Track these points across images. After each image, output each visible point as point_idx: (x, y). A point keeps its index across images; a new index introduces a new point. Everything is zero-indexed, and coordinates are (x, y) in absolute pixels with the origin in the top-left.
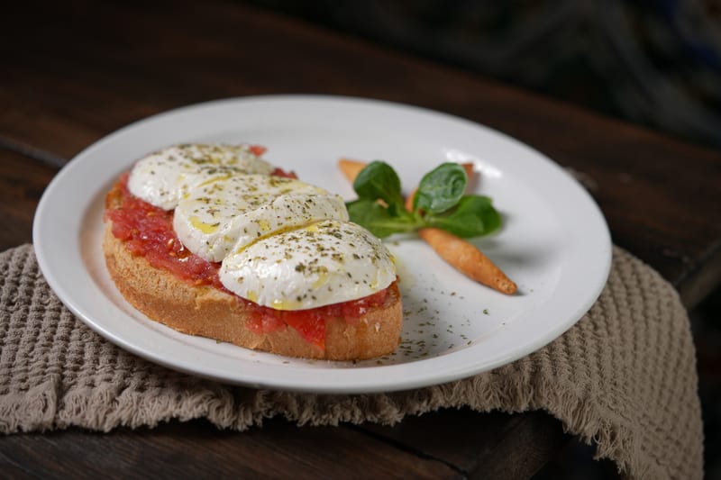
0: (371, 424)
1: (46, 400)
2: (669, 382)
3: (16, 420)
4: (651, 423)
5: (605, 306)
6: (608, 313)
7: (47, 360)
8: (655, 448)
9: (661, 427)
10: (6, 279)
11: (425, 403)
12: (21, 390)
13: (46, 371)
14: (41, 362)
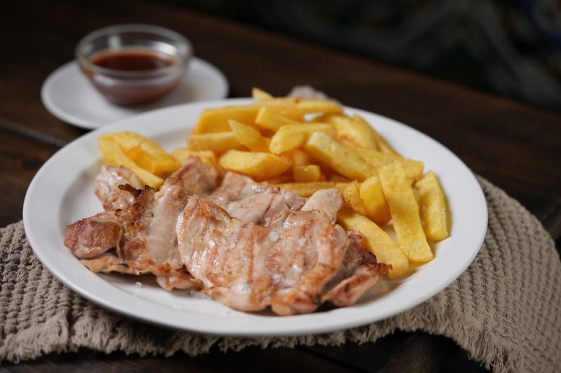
0: (322, 347)
1: (60, 327)
2: (545, 312)
3: (38, 346)
4: (530, 344)
5: (502, 249)
6: (505, 256)
7: (59, 298)
8: (532, 364)
9: (538, 347)
10: (24, 245)
11: (365, 335)
12: (40, 322)
13: (58, 305)
14: (54, 300)
